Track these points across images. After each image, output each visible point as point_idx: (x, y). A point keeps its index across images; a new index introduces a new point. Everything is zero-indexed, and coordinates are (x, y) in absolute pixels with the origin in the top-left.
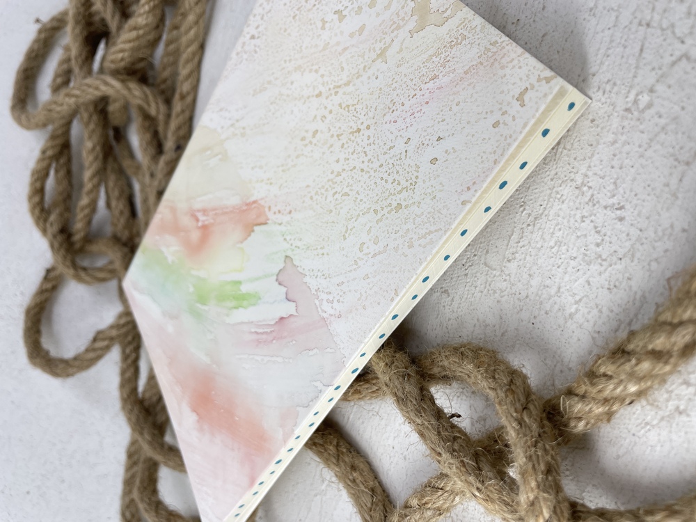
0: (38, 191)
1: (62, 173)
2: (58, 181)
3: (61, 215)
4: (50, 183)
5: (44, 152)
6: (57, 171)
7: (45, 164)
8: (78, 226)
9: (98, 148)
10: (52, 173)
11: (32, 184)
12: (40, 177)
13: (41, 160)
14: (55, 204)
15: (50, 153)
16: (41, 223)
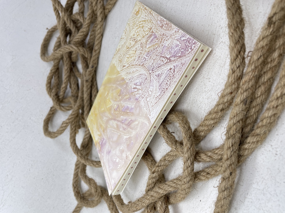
0: (49, 83)
1: (56, 77)
2: (55, 80)
3: (56, 90)
4: (53, 81)
6: (55, 77)
8: (61, 93)
9: (69, 69)
10: (54, 77)
11: (47, 81)
12: (50, 79)
13: (50, 73)
14: (54, 87)
15: (53, 71)
16: (50, 93)
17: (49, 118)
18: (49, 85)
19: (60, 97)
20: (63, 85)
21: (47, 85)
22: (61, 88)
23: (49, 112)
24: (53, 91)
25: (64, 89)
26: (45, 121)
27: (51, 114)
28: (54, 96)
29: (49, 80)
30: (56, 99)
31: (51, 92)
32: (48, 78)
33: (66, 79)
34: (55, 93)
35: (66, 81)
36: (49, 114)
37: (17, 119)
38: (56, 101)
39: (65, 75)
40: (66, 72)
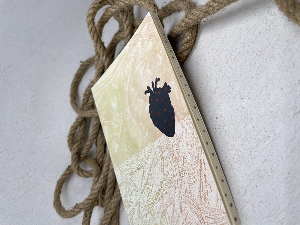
0: (72, 134)
1: (82, 127)
2: (80, 131)
3: (78, 146)
4: (77, 131)
5: (77, 119)
6: (80, 127)
8: (84, 152)
11: (70, 131)
13: (75, 123)
16: (70, 147)
17: (64, 179)
18: (71, 137)
19: (82, 156)
20: (88, 143)
21: (69, 137)
22: (85, 145)
23: (66, 171)
24: (75, 146)
25: (88, 147)
26: (58, 182)
27: (66, 174)
28: (74, 155)
29: (72, 130)
30: (75, 159)
31: (72, 146)
32: (71, 128)
33: (92, 136)
34: (77, 151)
35: (92, 138)
36: (65, 174)
37: (27, 174)
38: (75, 161)
39: (92, 131)
40: (95, 128)
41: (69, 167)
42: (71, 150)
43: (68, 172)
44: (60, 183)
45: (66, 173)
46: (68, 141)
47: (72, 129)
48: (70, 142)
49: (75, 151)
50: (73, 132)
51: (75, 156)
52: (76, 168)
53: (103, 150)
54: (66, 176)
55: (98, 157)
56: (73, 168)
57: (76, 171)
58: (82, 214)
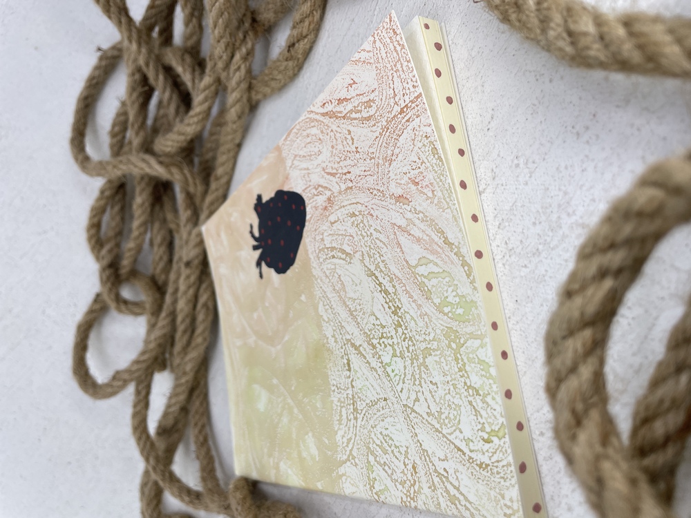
0: (95, 227)
1: (117, 208)
4: (106, 218)
5: (102, 192)
6: (112, 208)
7: (102, 202)
8: (126, 263)
9: (147, 204)
10: (109, 208)
12: (98, 213)
13: (99, 199)
14: (108, 238)
15: (107, 193)
16: (96, 252)
17: (90, 320)
18: (93, 231)
19: (123, 271)
20: (130, 244)
21: (88, 230)
23: (92, 304)
25: (132, 253)
26: (79, 327)
27: (95, 311)
28: (104, 270)
29: (94, 216)
30: (108, 278)
32: (91, 210)
34: (109, 262)
35: (139, 231)
36: (90, 311)
38: (109, 283)
41: (98, 295)
42: (98, 258)
43: (97, 307)
44: (82, 329)
45: (94, 308)
46: (90, 239)
47: (94, 213)
48: (93, 241)
49: (106, 262)
50: (96, 220)
51: (108, 272)
52: (113, 296)
53: (165, 258)
54: (94, 315)
55: (158, 271)
56: (106, 297)
57: (112, 305)
58: (131, 389)
